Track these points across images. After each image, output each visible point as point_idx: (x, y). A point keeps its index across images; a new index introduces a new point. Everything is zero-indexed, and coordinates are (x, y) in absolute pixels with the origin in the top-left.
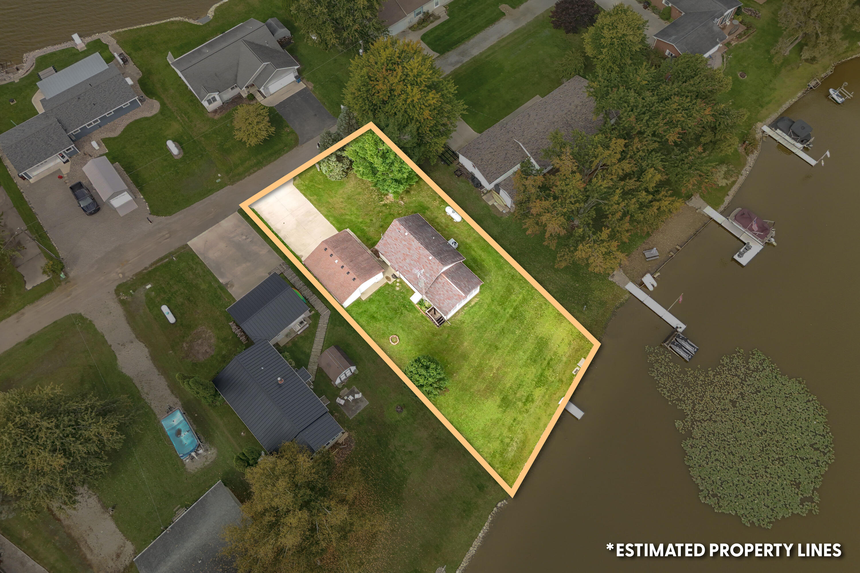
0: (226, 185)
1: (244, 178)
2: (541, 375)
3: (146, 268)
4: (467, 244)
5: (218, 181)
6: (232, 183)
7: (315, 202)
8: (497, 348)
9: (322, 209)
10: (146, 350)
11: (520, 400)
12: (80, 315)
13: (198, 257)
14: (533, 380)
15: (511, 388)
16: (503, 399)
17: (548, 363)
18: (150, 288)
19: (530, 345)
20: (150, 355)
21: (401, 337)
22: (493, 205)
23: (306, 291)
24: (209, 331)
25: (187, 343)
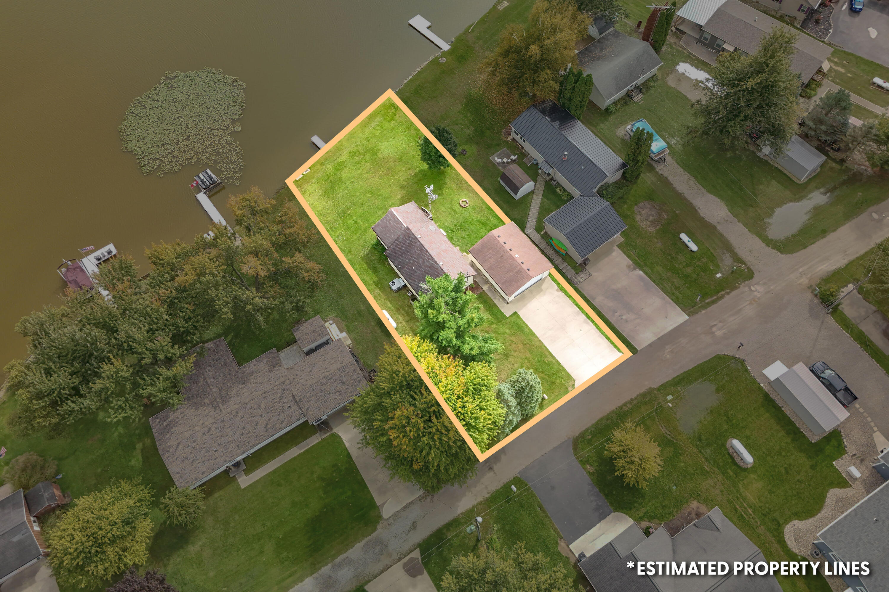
0: (659, 389)
1: (638, 396)
2: (338, 170)
3: (728, 294)
4: (380, 289)
5: (670, 397)
6: (650, 391)
7: (547, 353)
8: (371, 192)
9: (537, 343)
10: (701, 214)
11: (360, 153)
12: (781, 252)
13: (672, 300)
14: (346, 167)
15: (366, 162)
16: (375, 154)
17: (328, 178)
18: (716, 274)
19: (341, 192)
20: (696, 210)
21: (458, 206)
22: (341, 332)
23: (550, 253)
24: (644, 226)
25: (664, 218)
